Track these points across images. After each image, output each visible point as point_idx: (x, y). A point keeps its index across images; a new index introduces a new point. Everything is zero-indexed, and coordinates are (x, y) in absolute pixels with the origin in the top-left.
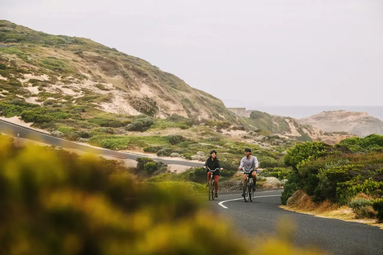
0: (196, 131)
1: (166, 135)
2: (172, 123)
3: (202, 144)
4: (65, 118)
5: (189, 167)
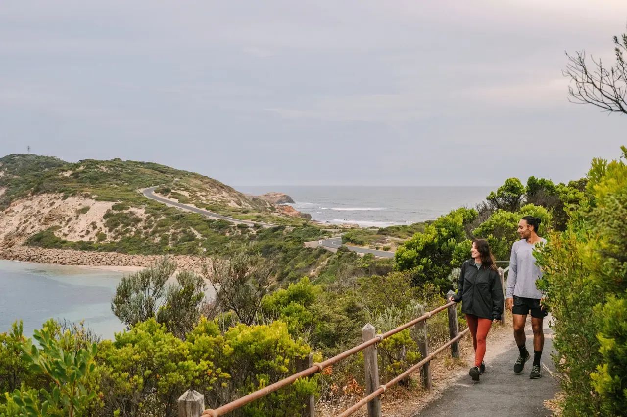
1: (255, 215)
5: (270, 226)
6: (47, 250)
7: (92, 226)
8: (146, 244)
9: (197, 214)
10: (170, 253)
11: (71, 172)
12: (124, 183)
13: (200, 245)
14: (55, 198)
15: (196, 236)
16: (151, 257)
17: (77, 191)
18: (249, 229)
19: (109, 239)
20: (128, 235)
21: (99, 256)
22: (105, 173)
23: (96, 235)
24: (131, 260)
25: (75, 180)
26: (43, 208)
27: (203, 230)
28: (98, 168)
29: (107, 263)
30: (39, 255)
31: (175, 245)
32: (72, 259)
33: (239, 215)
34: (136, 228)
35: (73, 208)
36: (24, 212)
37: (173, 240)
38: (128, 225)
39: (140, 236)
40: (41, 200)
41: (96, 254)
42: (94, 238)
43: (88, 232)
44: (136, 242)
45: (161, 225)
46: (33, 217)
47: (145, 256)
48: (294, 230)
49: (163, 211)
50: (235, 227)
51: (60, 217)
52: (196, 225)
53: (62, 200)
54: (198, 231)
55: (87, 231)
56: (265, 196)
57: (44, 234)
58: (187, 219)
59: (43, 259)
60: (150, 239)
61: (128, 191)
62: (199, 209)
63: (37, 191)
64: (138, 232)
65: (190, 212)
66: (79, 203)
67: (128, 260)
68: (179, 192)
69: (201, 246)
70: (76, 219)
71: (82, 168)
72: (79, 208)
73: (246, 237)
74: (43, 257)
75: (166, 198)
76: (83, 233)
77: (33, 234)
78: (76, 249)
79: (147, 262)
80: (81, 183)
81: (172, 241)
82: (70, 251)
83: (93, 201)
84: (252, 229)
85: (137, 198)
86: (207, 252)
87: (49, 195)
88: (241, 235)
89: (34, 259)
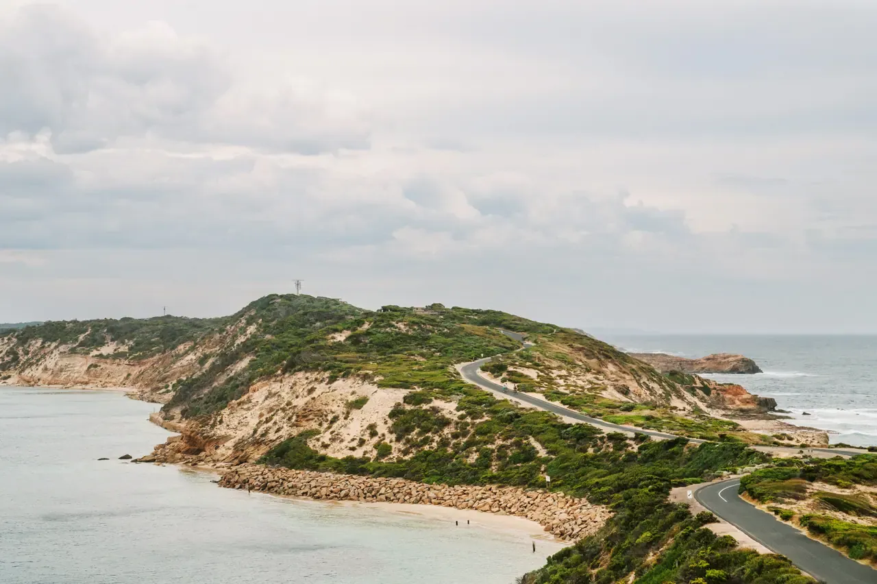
0: (659, 411)
1: (644, 415)
2: (645, 406)
3: (664, 420)
4: (585, 403)
5: (663, 438)
6: (293, 472)
7: (369, 431)
8: (453, 465)
9: (543, 413)
10: (492, 483)
11: (348, 333)
12: (434, 353)
13: (543, 469)
14: (316, 379)
15: (538, 452)
16: (459, 489)
17: (352, 368)
18: (628, 441)
19: (395, 455)
20: (426, 448)
21: (374, 484)
22: (404, 334)
23: (376, 447)
24: (426, 494)
25: (353, 348)
26: (297, 397)
27: (549, 441)
28: (393, 326)
29: (386, 498)
30: (281, 481)
31: (501, 469)
32: (331, 488)
33: (615, 415)
34: (440, 436)
35: (341, 400)
36: (267, 402)
37: (499, 458)
38: (429, 431)
39: (446, 451)
40: (295, 384)
41: (370, 481)
42: (372, 451)
43: (362, 442)
44: (439, 460)
45: (480, 432)
46: (280, 412)
47: (449, 486)
48: (702, 446)
49: (485, 407)
50: (603, 437)
51: (319, 413)
52: (539, 433)
53: (327, 384)
54: (543, 443)
55: (360, 439)
56: (708, 359)
57: (292, 444)
58: (525, 422)
59: (286, 488)
60: (463, 457)
61: (435, 368)
62: (550, 402)
63: (291, 368)
64: (444, 443)
65: (531, 409)
66: (351, 390)
67: (421, 493)
68: (520, 370)
69: (545, 471)
70: (345, 418)
71: (366, 326)
72: (352, 398)
73: (620, 456)
74: (286, 484)
75: (497, 382)
76: (355, 444)
77: (278, 442)
78: (340, 472)
79: (453, 498)
80: (362, 352)
81: (496, 461)
82: (329, 474)
83: (375, 388)
84: (632, 442)
85: (447, 382)
86: (552, 482)
87: (308, 375)
88: (613, 453)
89: (272, 487)
